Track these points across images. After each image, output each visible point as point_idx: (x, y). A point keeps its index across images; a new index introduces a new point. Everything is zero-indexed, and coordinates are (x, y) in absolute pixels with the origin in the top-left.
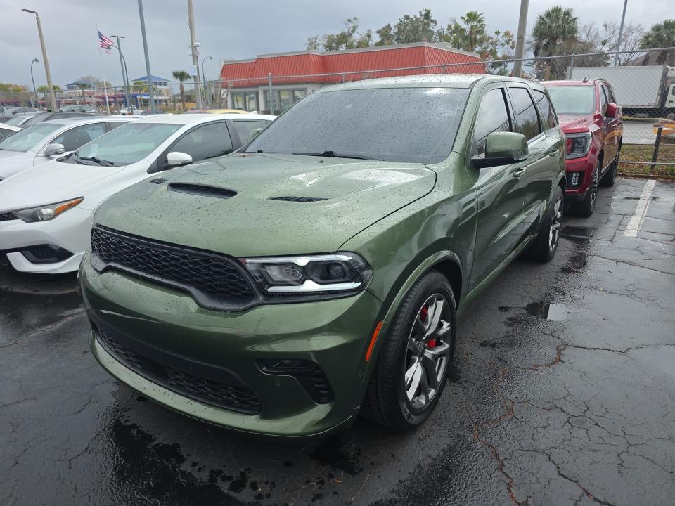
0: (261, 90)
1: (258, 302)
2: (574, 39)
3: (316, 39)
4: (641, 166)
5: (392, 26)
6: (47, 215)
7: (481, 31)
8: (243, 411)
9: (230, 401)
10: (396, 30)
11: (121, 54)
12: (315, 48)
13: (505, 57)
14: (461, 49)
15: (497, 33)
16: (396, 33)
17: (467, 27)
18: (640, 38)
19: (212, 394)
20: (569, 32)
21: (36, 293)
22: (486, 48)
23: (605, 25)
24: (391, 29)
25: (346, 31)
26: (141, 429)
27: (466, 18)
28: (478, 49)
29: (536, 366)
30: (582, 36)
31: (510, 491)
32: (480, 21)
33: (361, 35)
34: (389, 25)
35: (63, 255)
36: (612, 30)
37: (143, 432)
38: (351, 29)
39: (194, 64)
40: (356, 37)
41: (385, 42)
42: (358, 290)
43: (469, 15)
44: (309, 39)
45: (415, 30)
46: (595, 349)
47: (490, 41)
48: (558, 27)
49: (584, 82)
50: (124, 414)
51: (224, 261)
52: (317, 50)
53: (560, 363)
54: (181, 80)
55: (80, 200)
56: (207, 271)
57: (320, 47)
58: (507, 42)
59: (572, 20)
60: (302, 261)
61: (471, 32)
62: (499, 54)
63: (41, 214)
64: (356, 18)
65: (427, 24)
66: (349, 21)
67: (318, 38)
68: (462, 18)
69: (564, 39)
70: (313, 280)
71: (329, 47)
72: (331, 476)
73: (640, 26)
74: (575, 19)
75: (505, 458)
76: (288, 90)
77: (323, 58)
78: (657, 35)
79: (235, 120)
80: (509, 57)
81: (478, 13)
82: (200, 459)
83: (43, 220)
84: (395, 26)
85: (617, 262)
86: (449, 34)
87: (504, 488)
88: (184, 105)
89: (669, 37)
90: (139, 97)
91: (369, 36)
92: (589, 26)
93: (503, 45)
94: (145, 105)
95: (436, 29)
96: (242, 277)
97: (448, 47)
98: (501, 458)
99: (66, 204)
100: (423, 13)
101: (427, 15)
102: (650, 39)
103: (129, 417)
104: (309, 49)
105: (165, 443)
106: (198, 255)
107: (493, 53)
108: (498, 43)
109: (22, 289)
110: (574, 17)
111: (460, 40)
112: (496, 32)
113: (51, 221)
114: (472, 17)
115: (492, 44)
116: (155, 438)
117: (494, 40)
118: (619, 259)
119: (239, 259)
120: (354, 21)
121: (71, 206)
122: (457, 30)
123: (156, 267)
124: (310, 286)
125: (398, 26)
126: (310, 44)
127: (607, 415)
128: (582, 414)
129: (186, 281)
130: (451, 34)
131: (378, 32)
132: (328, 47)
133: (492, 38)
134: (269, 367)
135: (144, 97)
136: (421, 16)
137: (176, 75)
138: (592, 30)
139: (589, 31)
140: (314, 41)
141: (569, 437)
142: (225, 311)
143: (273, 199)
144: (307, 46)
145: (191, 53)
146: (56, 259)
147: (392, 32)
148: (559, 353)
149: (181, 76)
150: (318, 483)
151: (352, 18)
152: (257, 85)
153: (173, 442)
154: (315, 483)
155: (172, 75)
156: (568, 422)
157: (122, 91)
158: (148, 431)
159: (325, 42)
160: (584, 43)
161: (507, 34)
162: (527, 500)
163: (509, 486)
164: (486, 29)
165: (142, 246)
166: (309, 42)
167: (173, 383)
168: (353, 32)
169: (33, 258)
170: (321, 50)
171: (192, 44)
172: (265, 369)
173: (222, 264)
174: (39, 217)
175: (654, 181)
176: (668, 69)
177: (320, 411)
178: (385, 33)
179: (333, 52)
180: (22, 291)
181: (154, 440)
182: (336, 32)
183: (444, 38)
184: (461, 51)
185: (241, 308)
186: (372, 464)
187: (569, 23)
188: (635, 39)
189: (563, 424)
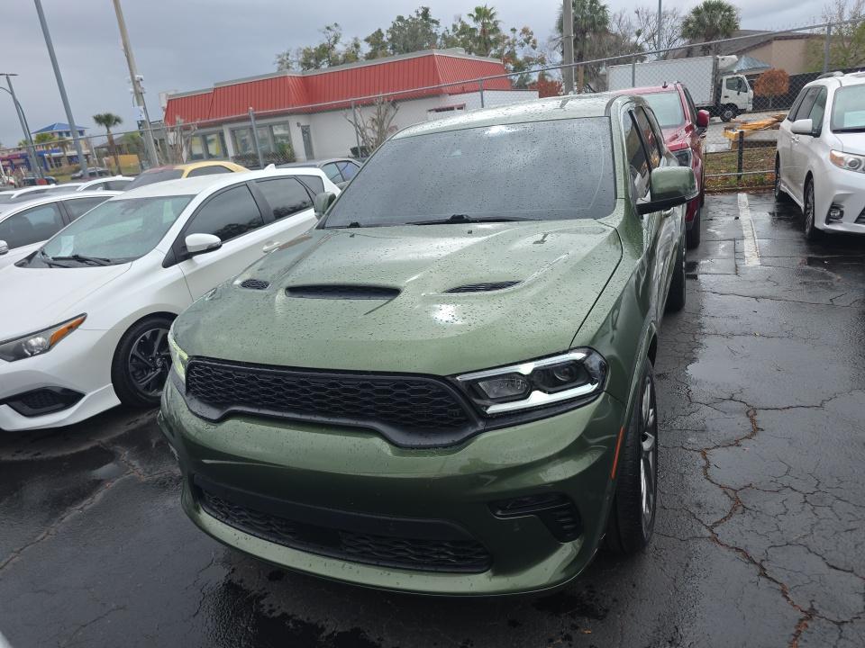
0: (226, 130)
1: (478, 429)
2: (606, 31)
3: (288, 55)
4: (726, 179)
5: (384, 31)
6: (39, 346)
7: (496, 30)
8: (462, 570)
9: (444, 560)
10: (390, 36)
11: (17, 103)
12: (288, 67)
13: (528, 60)
14: (473, 54)
15: (514, 30)
16: (390, 40)
17: (478, 26)
18: (679, 23)
19: (415, 556)
20: (599, 23)
21: (38, 457)
22: (502, 50)
23: (637, 12)
24: (382, 35)
25: (326, 41)
26: (297, 618)
27: (475, 15)
28: (493, 52)
29: (737, 441)
30: (613, 27)
31: (788, 599)
32: (491, 17)
33: (346, 45)
34: (380, 31)
35: (69, 398)
36: (646, 17)
37: (301, 622)
38: (332, 40)
39: (139, 105)
40: (341, 48)
41: (379, 52)
42: (596, 393)
43: (478, 10)
44: (279, 57)
45: (413, 35)
46: (788, 408)
47: (506, 41)
48: (586, 18)
49: (665, 87)
50: (262, 602)
51: (426, 383)
52: (291, 70)
53: (759, 432)
54: (108, 126)
55: (81, 319)
56: (403, 399)
57: (295, 65)
58: (527, 41)
59: (600, 9)
60: (526, 369)
61: (483, 31)
62: (520, 57)
63: (29, 346)
64: (336, 24)
65: (427, 26)
66: (328, 28)
67: (291, 54)
68: (470, 15)
69: (595, 32)
70: (541, 390)
71: (306, 64)
72: (575, 627)
73: (675, 9)
74: (604, 7)
75: (762, 561)
76: (264, 126)
77: (304, 79)
78: (698, 20)
79: (259, 181)
80: (532, 59)
81: (489, 8)
82: (398, 642)
83: (33, 355)
84: (388, 31)
85: (756, 298)
86: (455, 37)
87: (780, 596)
88: (116, 159)
89: (711, 22)
90: (46, 155)
91: (357, 46)
92: (619, 15)
93: (522, 45)
94: (56, 165)
95: (440, 31)
96: (454, 400)
97: (460, 53)
98: (758, 561)
99: (63, 327)
100: (421, 12)
101: (425, 13)
102: (691, 25)
103: (271, 606)
104: (280, 69)
105: (340, 630)
106: (388, 380)
107: (512, 56)
108: (516, 43)
109: (13, 456)
110: (602, 4)
111: (471, 43)
112: (512, 30)
113: (48, 353)
114: (482, 14)
115: (509, 44)
116: (323, 626)
117: (511, 39)
118: (757, 294)
119: (449, 378)
120: (335, 28)
121: (71, 329)
122: (465, 30)
123: (291, 401)
124: (538, 398)
125: (391, 31)
126: (281, 62)
127: (842, 485)
128: (815, 490)
129: (338, 414)
130: (457, 35)
131: (367, 40)
132: (304, 64)
133: (508, 38)
134: (503, 509)
135: (54, 154)
136: (418, 15)
137: (99, 120)
138: (623, 19)
139: (620, 20)
140: (285, 58)
141: (815, 520)
142: (436, 447)
143: (452, 291)
144: (277, 65)
145: (132, 90)
146: (61, 405)
147: (385, 39)
148: (753, 421)
149: (106, 120)
150: (563, 639)
151: (331, 24)
152: (220, 123)
153: (350, 627)
154: (560, 641)
155: (93, 121)
156: (806, 501)
157: (20, 149)
158: (308, 619)
159: (301, 57)
160: (616, 35)
161: (525, 31)
162: (812, 606)
163: (785, 594)
164: (500, 26)
165: (242, 374)
166: (278, 60)
167: (352, 551)
168: (335, 42)
169: (26, 409)
170: (296, 70)
171: (133, 77)
172: (499, 513)
173: (424, 387)
174: (26, 351)
175: (745, 195)
176: (718, 59)
177: (567, 550)
178: (376, 39)
179: (312, 72)
180: (16, 458)
181: (323, 629)
182: (314, 44)
183: (449, 43)
184: (473, 57)
185: (456, 440)
186: (615, 600)
187: (597, 13)
188: (673, 26)
189: (801, 506)
